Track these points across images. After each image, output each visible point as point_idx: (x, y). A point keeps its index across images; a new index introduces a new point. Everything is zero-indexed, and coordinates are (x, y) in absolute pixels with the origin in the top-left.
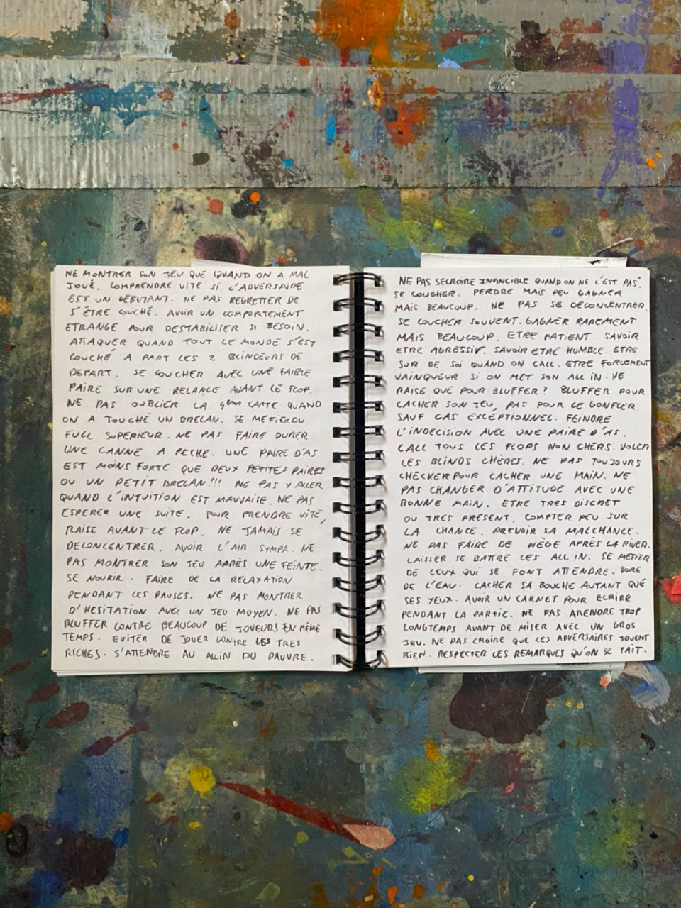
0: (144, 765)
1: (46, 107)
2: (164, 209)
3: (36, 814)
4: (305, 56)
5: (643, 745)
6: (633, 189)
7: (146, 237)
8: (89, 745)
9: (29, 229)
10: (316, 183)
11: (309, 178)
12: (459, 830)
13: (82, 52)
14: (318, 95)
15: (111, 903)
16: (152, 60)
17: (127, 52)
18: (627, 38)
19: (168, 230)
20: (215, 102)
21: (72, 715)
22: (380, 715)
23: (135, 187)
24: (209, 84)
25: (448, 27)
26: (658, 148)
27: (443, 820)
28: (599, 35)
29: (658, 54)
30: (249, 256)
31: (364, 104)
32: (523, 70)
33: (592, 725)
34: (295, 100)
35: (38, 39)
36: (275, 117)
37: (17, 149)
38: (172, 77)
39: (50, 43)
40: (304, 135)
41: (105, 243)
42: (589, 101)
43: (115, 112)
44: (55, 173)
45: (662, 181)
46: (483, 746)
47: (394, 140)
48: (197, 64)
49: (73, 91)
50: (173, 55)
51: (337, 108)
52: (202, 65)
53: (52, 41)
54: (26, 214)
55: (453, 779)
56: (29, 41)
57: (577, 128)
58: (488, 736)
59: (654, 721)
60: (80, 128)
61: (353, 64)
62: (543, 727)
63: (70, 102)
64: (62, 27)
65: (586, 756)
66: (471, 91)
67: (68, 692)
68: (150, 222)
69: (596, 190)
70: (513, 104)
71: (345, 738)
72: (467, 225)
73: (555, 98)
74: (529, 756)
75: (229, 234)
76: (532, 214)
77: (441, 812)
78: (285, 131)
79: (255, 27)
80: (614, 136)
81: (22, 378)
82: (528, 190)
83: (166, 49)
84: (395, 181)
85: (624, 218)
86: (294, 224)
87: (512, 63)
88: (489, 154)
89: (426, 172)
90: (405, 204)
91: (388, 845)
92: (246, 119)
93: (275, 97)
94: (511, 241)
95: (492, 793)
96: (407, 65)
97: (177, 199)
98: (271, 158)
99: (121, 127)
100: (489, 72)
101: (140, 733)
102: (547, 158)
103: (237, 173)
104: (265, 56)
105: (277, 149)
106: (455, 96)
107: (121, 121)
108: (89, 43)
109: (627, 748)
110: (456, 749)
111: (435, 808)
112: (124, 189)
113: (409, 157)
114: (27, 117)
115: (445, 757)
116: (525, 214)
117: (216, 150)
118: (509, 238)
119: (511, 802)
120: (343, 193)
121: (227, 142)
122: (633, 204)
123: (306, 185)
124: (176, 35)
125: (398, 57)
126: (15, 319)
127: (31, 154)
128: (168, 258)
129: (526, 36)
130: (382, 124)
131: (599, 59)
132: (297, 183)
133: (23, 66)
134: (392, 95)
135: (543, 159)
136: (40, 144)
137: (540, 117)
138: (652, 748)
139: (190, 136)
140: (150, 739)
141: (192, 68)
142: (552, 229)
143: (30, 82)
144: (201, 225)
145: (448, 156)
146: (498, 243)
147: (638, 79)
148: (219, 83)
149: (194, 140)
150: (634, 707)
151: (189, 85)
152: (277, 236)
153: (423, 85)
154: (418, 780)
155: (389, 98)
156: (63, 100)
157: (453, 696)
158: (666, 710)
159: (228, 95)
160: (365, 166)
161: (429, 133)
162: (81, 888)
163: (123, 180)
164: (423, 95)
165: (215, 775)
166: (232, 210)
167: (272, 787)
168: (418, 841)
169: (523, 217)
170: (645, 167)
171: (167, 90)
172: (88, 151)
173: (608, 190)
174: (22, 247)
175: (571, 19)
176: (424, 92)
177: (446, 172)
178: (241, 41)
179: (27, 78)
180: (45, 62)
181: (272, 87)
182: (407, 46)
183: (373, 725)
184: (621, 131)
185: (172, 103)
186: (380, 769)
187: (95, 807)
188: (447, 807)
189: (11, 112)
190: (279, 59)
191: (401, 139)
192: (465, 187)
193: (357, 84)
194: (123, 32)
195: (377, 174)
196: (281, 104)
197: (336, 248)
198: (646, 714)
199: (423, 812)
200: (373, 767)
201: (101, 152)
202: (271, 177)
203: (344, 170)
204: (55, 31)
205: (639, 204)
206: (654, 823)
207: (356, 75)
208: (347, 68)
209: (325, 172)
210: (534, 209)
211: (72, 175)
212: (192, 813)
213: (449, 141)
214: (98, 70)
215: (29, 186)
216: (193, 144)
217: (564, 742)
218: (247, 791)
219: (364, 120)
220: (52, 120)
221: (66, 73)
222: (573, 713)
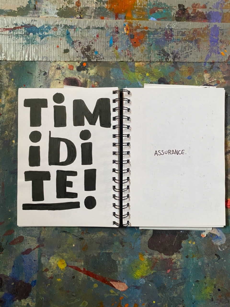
0: (42, 258)
1: (14, 33)
2: (53, 68)
3: (5, 274)
4: (103, 16)
5: (216, 258)
6: (216, 63)
7: (47, 78)
8: (24, 251)
9: (8, 74)
10: (106, 60)
11: (103, 58)
12: (150, 285)
13: (27, 15)
14: (107, 29)
15: (30, 305)
16: (50, 17)
17: (42, 14)
18: (215, 10)
19: (54, 75)
20: (72, 32)
21: (18, 240)
22: (124, 244)
23: (44, 60)
24: (70, 25)
25: (152, 6)
26: (225, 49)
27: (145, 281)
28: (205, 9)
29: (226, 16)
30: (82, 84)
31: (123, 32)
32: (178, 21)
33: (198, 250)
34: (99, 31)
35: (12, 10)
36: (92, 37)
37: (4, 47)
38: (57, 23)
39: (16, 11)
40: (102, 43)
41: (33, 79)
42: (201, 32)
43: (37, 35)
44: (17, 56)
45: (227, 60)
46: (159, 256)
47: (133, 45)
48: (66, 19)
49: (24, 28)
50: (58, 16)
51: (113, 34)
52: (67, 19)
53: (17, 11)
54: (7, 69)
55: (149, 267)
56: (9, 11)
57: (197, 41)
58: (161, 253)
59: (220, 250)
60: (26, 40)
61: (119, 19)
62: (180, 250)
63: (23, 31)
64: (20, 6)
65: (196, 261)
66: (160, 28)
67: (17, 232)
68: (49, 72)
69: (203, 63)
70: (175, 33)
71: (112, 252)
72: (158, 75)
73: (189, 31)
74: (176, 260)
75: (75, 77)
76: (180, 71)
77: (144, 278)
78: (95, 42)
79: (86, 6)
80: (210, 44)
81: (4, 125)
82: (179, 63)
83: (55, 14)
84: (133, 59)
85: (213, 73)
86: (98, 74)
87: (175, 19)
88: (166, 50)
89: (144, 56)
90: (136, 67)
91: (126, 289)
92: (82, 38)
93: (92, 30)
94: (173, 80)
95: (162, 272)
96: (138, 19)
97: (58, 65)
98: (90, 51)
99: (39, 40)
100: (166, 22)
101: (41, 248)
102: (186, 52)
103: (79, 56)
104: (89, 16)
105: (92, 48)
106: (154, 30)
107: (40, 38)
108: (29, 11)
109: (210, 259)
110: (150, 257)
111: (142, 277)
112: (40, 61)
113: (138, 51)
114: (8, 36)
115: (146, 259)
116: (178, 71)
117: (72, 48)
118: (172, 79)
119: (169, 276)
120: (115, 63)
121: (75, 45)
122: (216, 68)
123: (102, 60)
124: (59, 9)
125: (135, 17)
126: (2, 105)
127: (9, 49)
128: (54, 85)
129: (180, 9)
130: (129, 39)
131: (205, 18)
132: (99, 60)
133: (7, 19)
134: (133, 30)
135: (185, 52)
136: (12, 46)
137: (184, 37)
138: (219, 259)
139: (63, 43)
140: (44, 249)
141: (64, 20)
142: (187, 76)
143: (9, 24)
144: (66, 74)
145: (152, 51)
146: (168, 81)
147: (219, 25)
148: (73, 25)
149: (64, 45)
150: (213, 244)
151: (63, 26)
152: (92, 78)
153: (143, 26)
154: (136, 267)
155: (131, 31)
156: (20, 31)
157: (149, 238)
158: (224, 246)
159: (76, 29)
160: (123, 54)
161: (145, 43)
162: (20, 300)
163: (40, 58)
164: (143, 30)
165: (66, 263)
166: (77, 69)
167: (86, 268)
168: (136, 288)
169: (177, 72)
170: (221, 55)
171: (55, 28)
172: (28, 48)
173: (207, 63)
174: (6, 81)
175: (196, 4)
176: (144, 29)
177: (151, 56)
178: (81, 11)
179: (8, 23)
180: (14, 18)
181: (91, 27)
182: (138, 13)
183: (121, 247)
184: (212, 43)
185: (57, 32)
186: (123, 263)
187: (25, 272)
188: (146, 277)
189: (3, 35)
190: (94, 17)
191: (135, 45)
192: (157, 62)
193: (121, 26)
194: (41, 8)
195: (127, 57)
196: (94, 32)
197: (112, 82)
198: (217, 247)
199: (138, 278)
200: (121, 262)
201: (33, 48)
202: (90, 57)
203: (115, 55)
204: (18, 7)
205: (218, 68)
206: (219, 285)
207: (120, 23)
208: (117, 20)
209: (109, 56)
210: (181, 70)
211: (22, 56)
212: (58, 276)
213: (152, 46)
214: (32, 20)
215: (8, 60)
216: (64, 46)
217: (188, 255)
218: (77, 269)
219: (123, 38)
220: (16, 38)
221: (21, 21)
222: (191, 246)
